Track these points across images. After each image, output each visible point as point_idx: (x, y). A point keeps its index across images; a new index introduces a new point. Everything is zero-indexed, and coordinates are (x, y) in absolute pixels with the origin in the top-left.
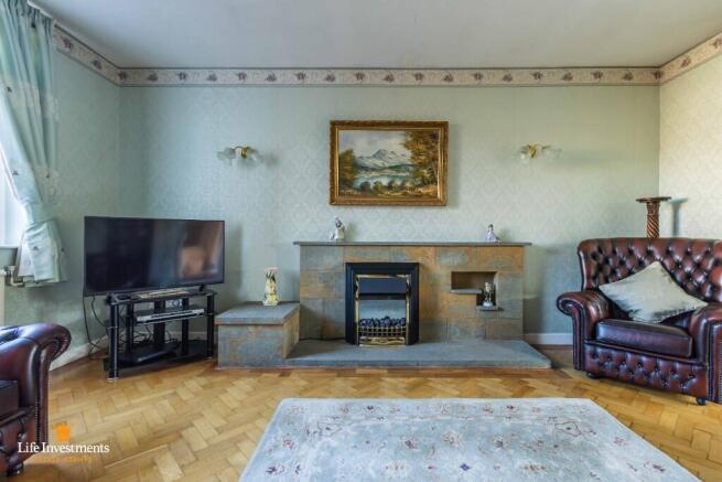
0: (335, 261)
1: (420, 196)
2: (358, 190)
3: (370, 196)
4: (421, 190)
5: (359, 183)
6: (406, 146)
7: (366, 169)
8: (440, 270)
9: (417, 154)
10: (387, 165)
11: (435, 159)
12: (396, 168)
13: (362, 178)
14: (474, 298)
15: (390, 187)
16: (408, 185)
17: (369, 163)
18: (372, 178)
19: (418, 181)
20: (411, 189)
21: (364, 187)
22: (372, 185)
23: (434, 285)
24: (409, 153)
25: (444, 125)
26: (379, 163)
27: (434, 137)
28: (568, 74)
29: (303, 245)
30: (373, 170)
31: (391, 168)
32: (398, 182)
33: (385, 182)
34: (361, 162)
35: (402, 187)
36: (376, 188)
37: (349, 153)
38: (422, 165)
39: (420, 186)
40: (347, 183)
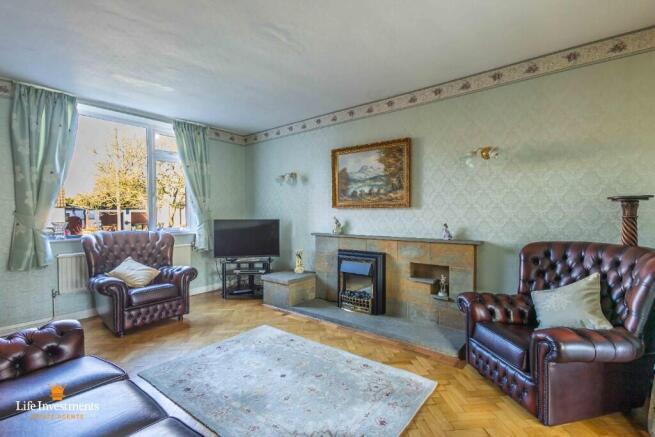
0: (333, 247)
1: (391, 200)
2: (350, 196)
3: (359, 202)
4: (392, 195)
5: (350, 192)
6: (381, 161)
7: (355, 181)
9: (388, 166)
10: (368, 177)
11: (401, 169)
12: (374, 179)
13: (353, 188)
14: (428, 288)
15: (370, 194)
16: (382, 191)
17: (356, 176)
18: (359, 188)
19: (389, 188)
20: (385, 195)
21: (354, 194)
22: (359, 193)
23: (397, 271)
24: (382, 166)
25: (408, 141)
26: (363, 176)
27: (401, 151)
29: (318, 235)
30: (359, 181)
31: (371, 179)
32: (375, 190)
33: (367, 190)
34: (351, 176)
35: (378, 193)
36: (361, 195)
37: (344, 170)
38: (392, 175)
39: (390, 192)
40: (342, 192)
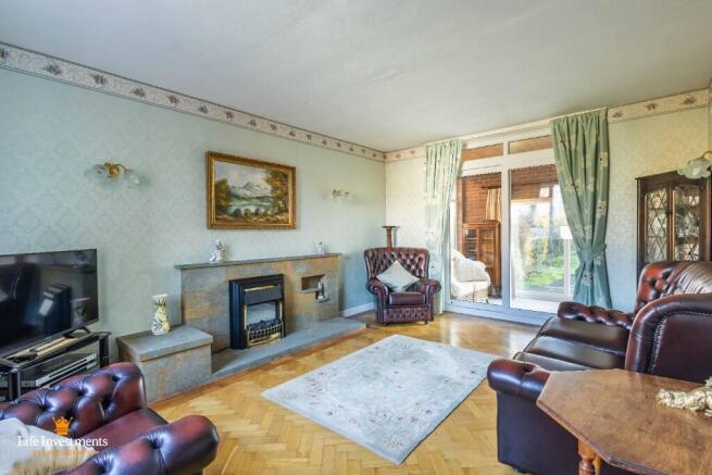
0: (219, 280)
1: (278, 221)
2: (232, 215)
3: (242, 221)
4: (279, 217)
5: (233, 210)
6: (267, 181)
7: (238, 197)
8: (294, 277)
9: (275, 188)
10: (255, 196)
11: (287, 194)
12: (261, 198)
13: (235, 206)
14: (314, 295)
15: (256, 214)
16: (269, 212)
17: (241, 192)
18: (243, 206)
19: (276, 210)
20: (272, 216)
21: (237, 213)
22: (243, 213)
23: (292, 289)
24: (269, 187)
25: (293, 169)
26: (248, 193)
27: (286, 176)
28: (352, 146)
29: (183, 268)
30: (244, 199)
31: (257, 198)
32: (262, 210)
33: (253, 209)
34: (234, 191)
35: (265, 215)
36: (246, 214)
37: (223, 182)
38: (278, 198)
39: (277, 214)
40: (223, 210)
